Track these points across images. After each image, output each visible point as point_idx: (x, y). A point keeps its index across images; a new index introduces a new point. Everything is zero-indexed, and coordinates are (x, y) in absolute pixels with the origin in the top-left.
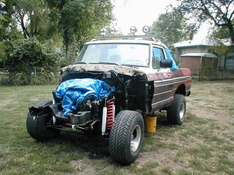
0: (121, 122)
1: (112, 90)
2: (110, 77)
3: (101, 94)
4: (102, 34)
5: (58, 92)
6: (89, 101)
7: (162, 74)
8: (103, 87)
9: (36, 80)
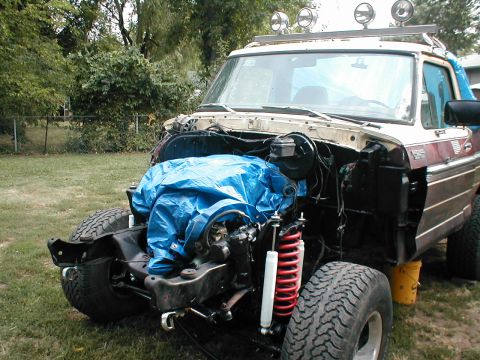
0: (321, 308)
1: (299, 194)
2: (291, 153)
3: (263, 205)
4: (275, 27)
5: (137, 195)
6: (223, 230)
7: (448, 144)
8: (270, 183)
9: (139, 142)
